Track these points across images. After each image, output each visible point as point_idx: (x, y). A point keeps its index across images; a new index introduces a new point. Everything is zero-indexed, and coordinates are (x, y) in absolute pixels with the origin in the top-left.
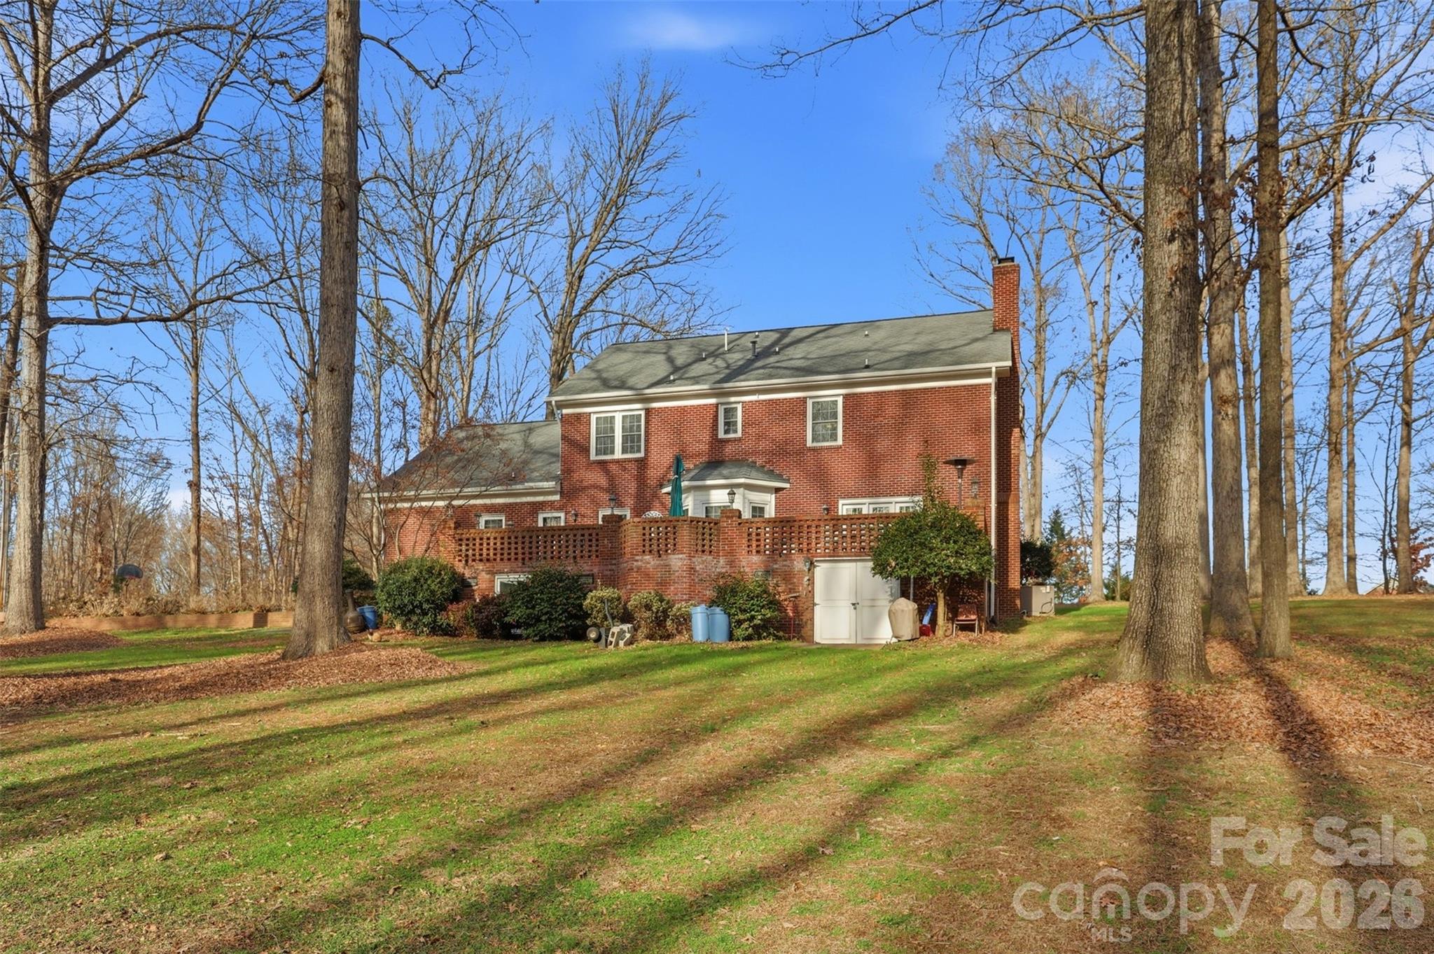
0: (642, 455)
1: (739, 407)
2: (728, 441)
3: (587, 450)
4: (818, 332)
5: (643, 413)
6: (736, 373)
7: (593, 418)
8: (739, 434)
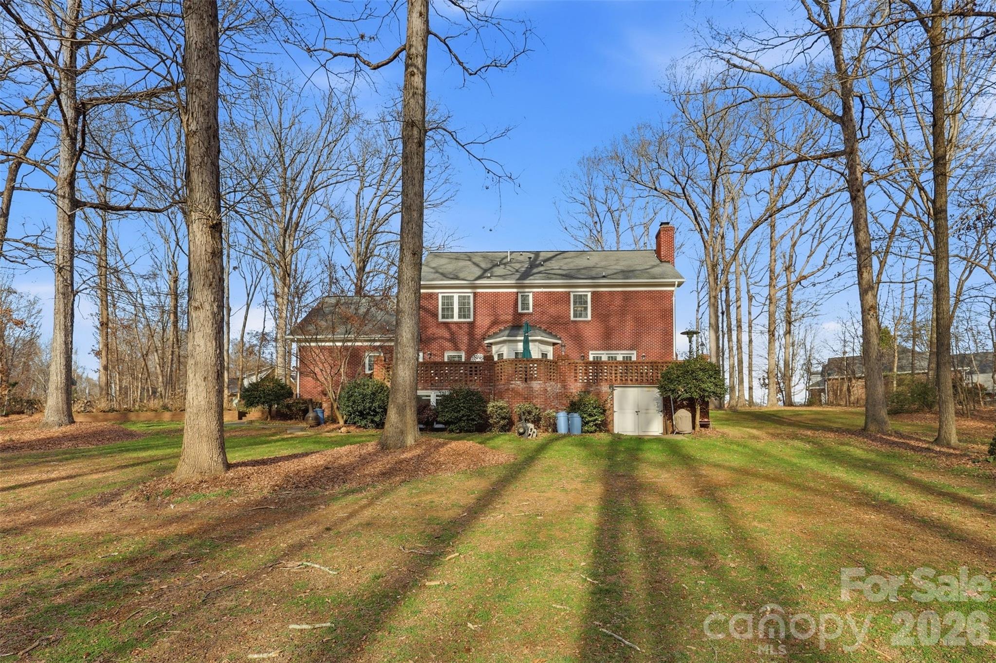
0: (471, 320)
1: (531, 295)
2: (525, 314)
3: (436, 316)
4: (557, 255)
5: (472, 295)
6: (526, 275)
7: (440, 296)
8: (531, 310)
